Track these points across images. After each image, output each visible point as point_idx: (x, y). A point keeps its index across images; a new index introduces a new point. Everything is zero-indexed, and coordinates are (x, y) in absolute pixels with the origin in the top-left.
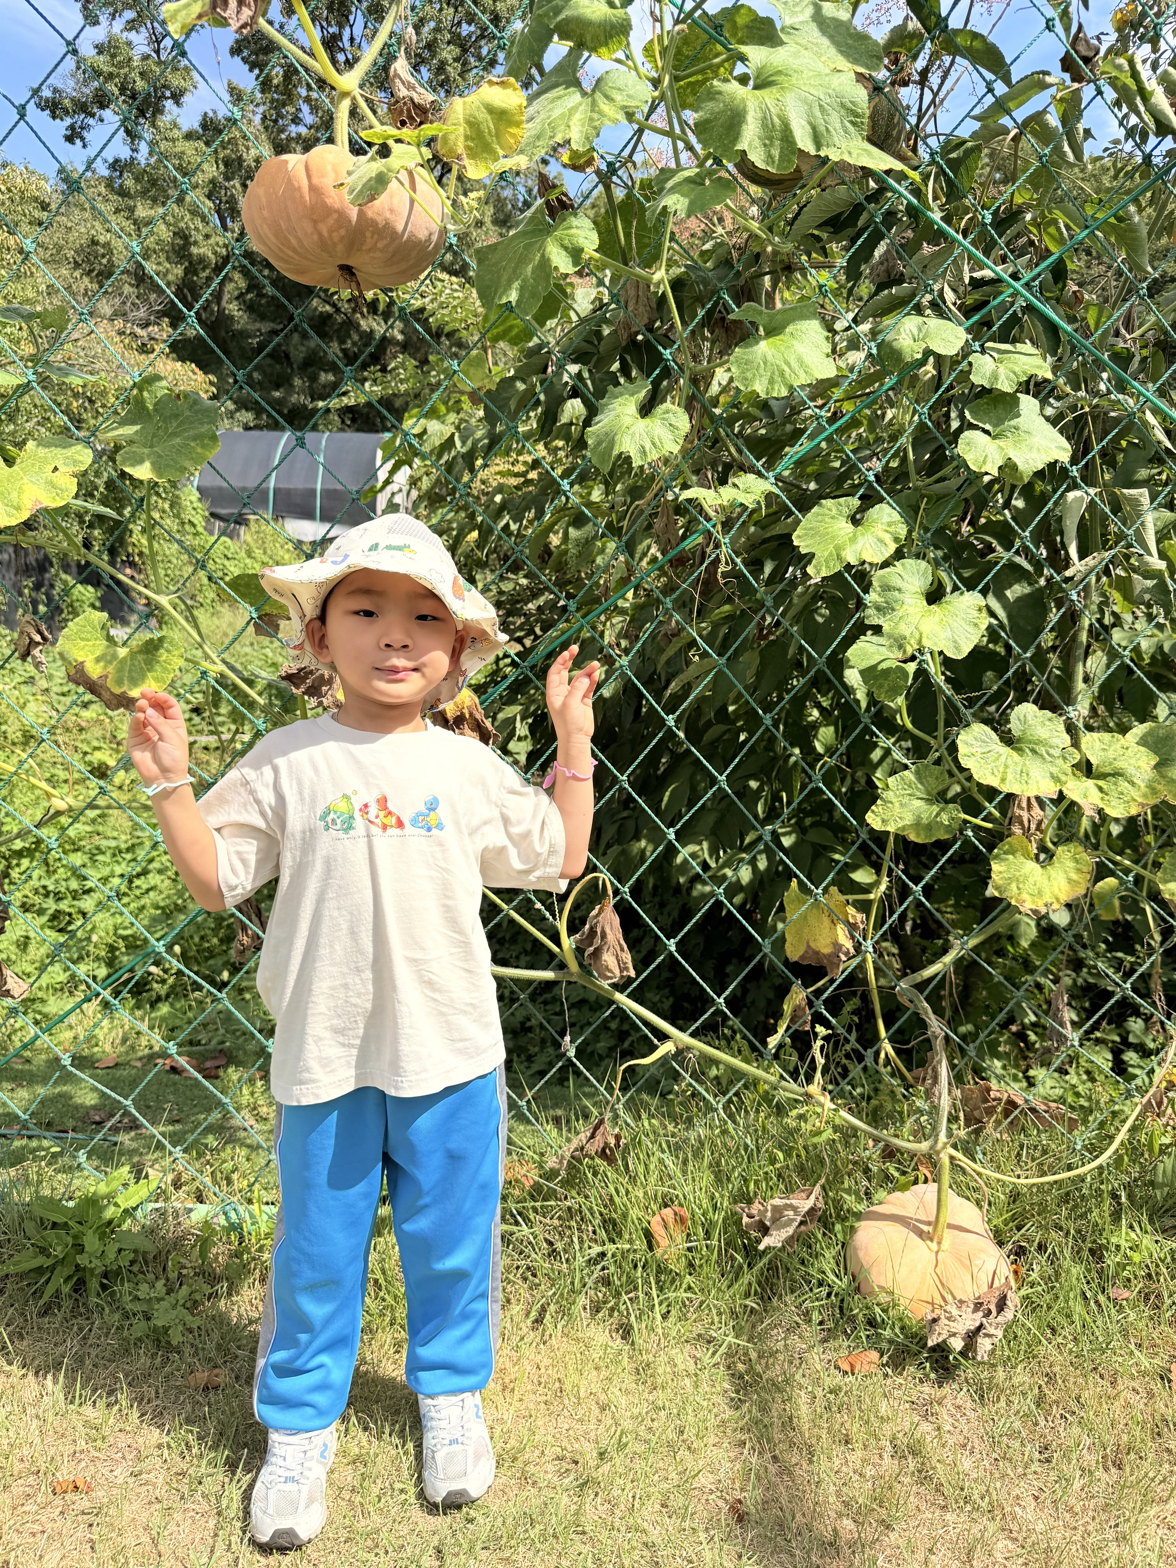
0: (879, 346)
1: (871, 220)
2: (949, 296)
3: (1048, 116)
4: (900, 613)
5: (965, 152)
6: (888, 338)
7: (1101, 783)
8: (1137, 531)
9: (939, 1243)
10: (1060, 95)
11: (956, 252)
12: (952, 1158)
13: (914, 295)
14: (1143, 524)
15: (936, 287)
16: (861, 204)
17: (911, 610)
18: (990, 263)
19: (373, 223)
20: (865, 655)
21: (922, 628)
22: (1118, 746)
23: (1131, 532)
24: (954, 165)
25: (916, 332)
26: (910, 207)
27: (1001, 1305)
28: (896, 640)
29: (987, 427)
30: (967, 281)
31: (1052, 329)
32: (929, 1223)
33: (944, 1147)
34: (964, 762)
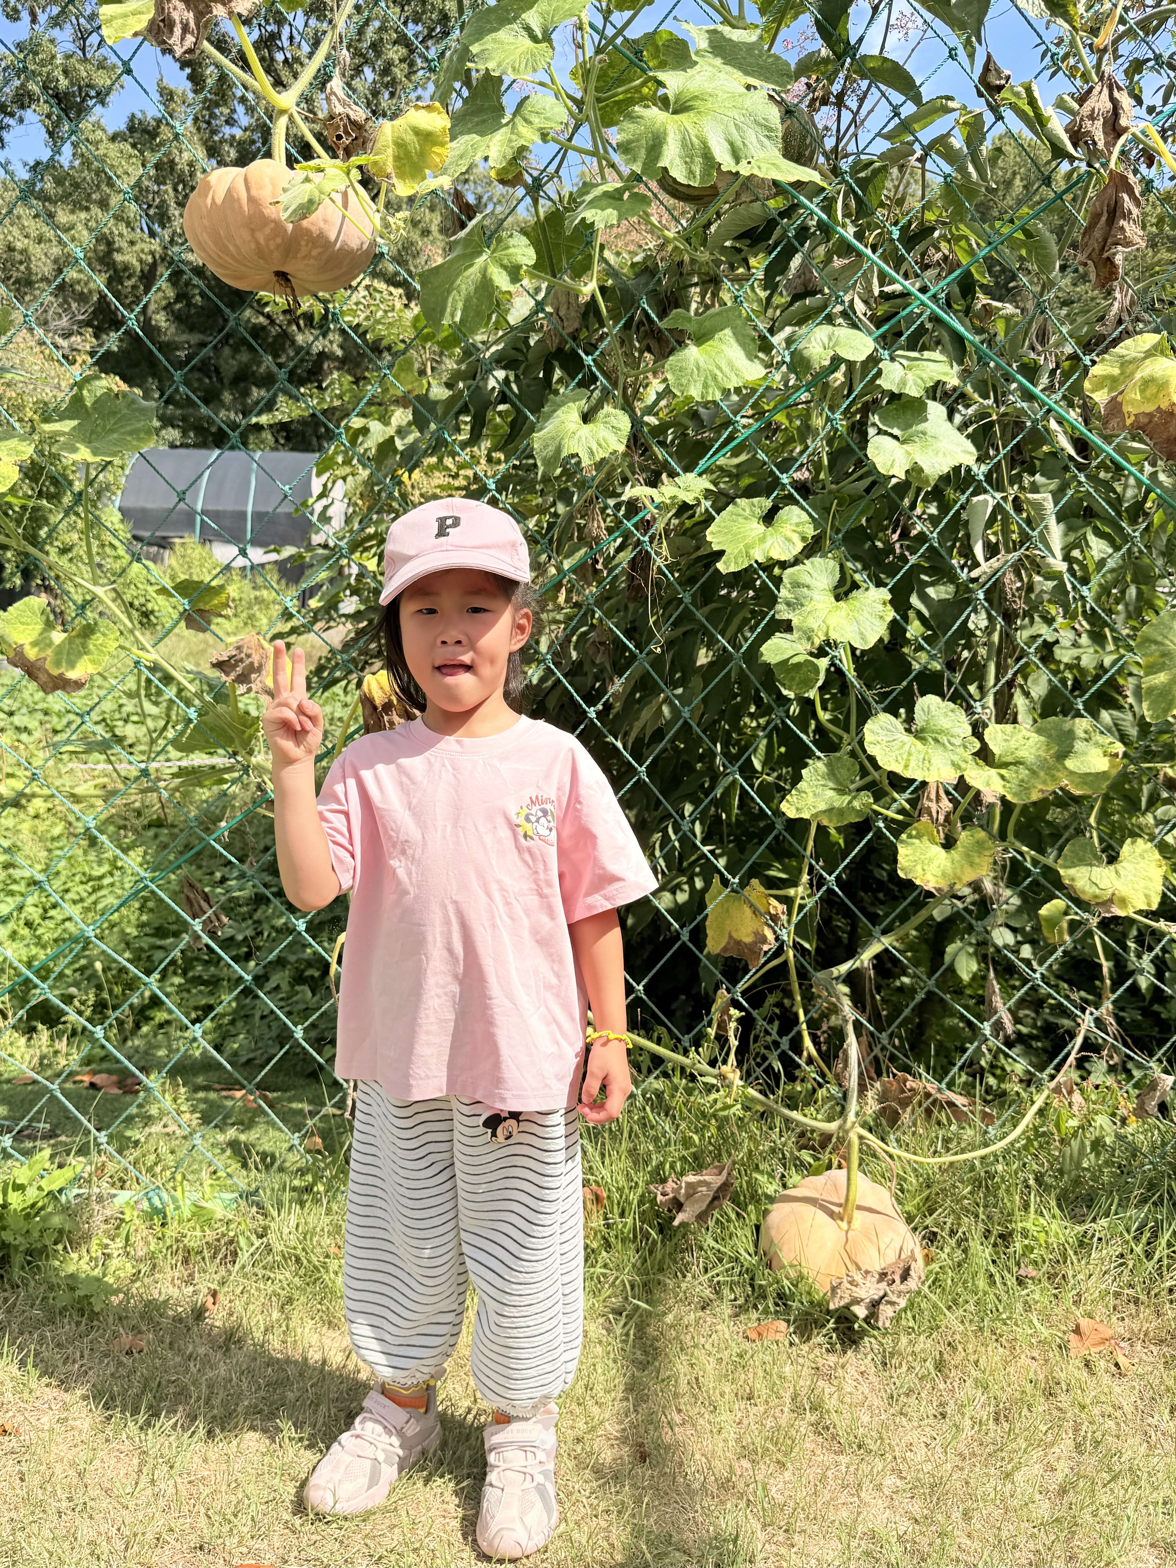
0: (792, 354)
1: (784, 234)
2: (860, 307)
3: (952, 139)
4: (808, 608)
5: (873, 171)
6: (801, 346)
7: (1003, 772)
8: (1041, 534)
9: (849, 1222)
10: (962, 119)
11: (865, 267)
12: (861, 1137)
13: (826, 307)
14: (1046, 527)
15: (847, 299)
16: (774, 219)
17: (819, 606)
18: (899, 278)
19: (308, 232)
20: (778, 648)
21: (829, 622)
22: (1020, 736)
23: (1036, 533)
24: (864, 183)
25: (826, 341)
26: (820, 224)
27: (905, 1275)
28: (805, 633)
29: (896, 431)
30: (876, 293)
31: (959, 340)
32: (840, 1205)
33: (853, 1127)
34: (871, 750)
